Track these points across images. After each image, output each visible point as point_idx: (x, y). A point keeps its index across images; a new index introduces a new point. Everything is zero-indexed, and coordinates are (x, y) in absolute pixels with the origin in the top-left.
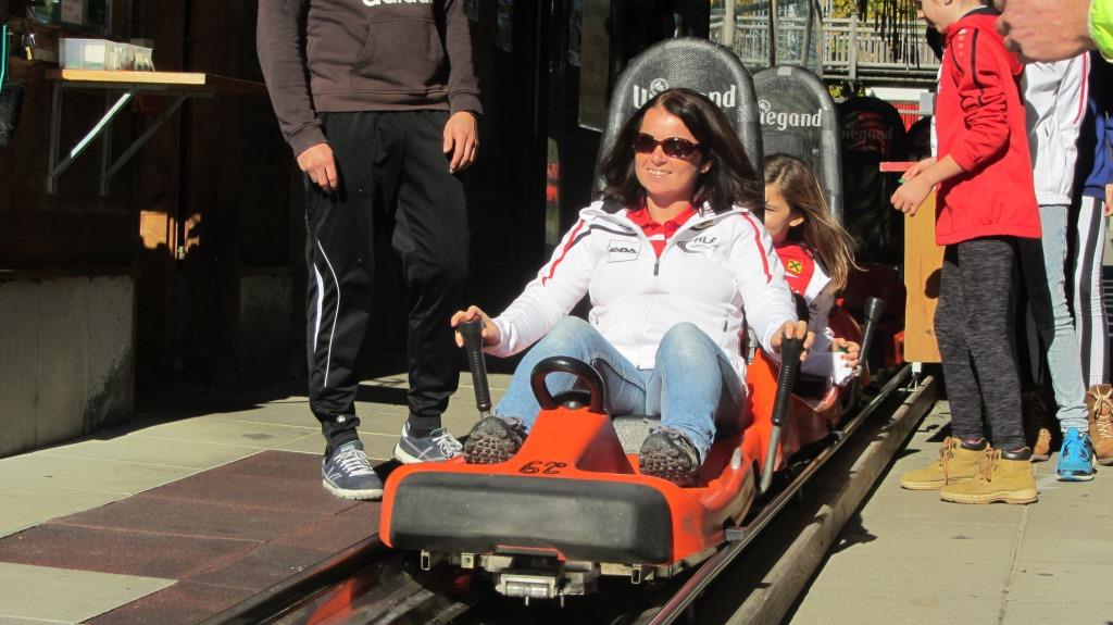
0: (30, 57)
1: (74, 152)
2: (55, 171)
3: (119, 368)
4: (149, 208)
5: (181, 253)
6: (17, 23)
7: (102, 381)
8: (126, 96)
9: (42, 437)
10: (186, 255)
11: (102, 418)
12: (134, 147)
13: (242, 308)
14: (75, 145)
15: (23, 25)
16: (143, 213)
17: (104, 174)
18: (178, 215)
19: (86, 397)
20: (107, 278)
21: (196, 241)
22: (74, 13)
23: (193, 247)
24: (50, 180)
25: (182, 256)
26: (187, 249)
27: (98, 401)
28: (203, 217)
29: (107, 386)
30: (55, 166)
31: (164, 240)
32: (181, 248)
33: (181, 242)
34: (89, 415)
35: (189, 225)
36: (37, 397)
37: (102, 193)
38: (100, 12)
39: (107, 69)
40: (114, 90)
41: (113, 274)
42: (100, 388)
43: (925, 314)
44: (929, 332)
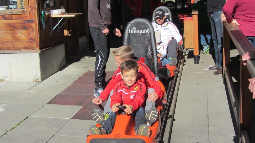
0: (47, 15)
1: (54, 29)
2: (52, 31)
3: (64, 58)
5: (69, 35)
6: (44, 10)
7: (61, 61)
8: (62, 19)
9: (53, 72)
11: (62, 67)
12: (63, 25)
13: (80, 43)
14: (54, 28)
15: (45, 10)
16: (64, 30)
17: (59, 29)
18: (68, 30)
19: (59, 64)
20: (60, 45)
22: (52, 4)
24: (51, 33)
25: (70, 36)
27: (61, 64)
28: (72, 30)
29: (62, 62)
30: (52, 30)
31: (67, 34)
34: (60, 67)
35: (70, 31)
36: (52, 67)
37: (59, 32)
38: (56, 3)
39: (58, 15)
40: (60, 18)
41: (61, 44)
42: (61, 62)
43: (188, 41)
44: (188, 44)
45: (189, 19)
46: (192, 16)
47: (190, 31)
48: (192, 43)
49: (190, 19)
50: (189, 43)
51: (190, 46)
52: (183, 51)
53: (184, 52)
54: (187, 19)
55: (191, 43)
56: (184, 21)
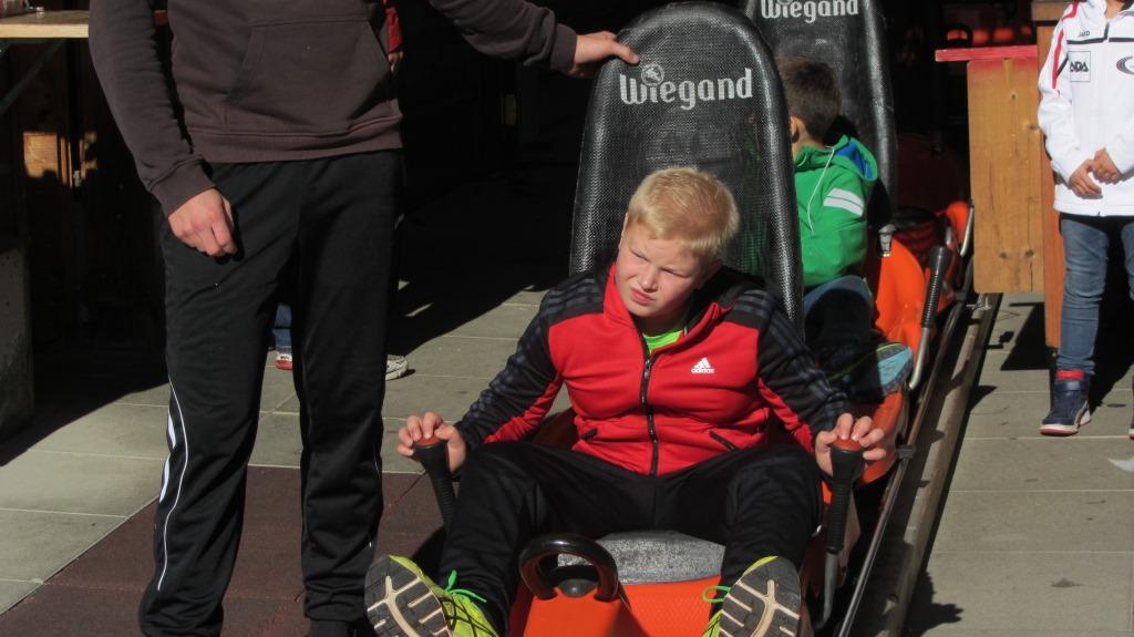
4: (35, 129)
5: (76, 177)
10: (83, 182)
16: (25, 134)
18: (70, 134)
21: (92, 165)
23: (89, 172)
25: (77, 183)
26: (83, 174)
28: (98, 136)
31: (53, 166)
32: (77, 172)
33: (77, 166)
35: (83, 147)
43: (998, 233)
44: (1004, 256)
45: (1007, 64)
46: (1032, 40)
47: (1017, 152)
48: (1030, 253)
49: (1019, 63)
50: (1008, 251)
51: (1018, 271)
52: (970, 312)
53: (975, 315)
54: (997, 63)
55: (1026, 248)
56: (974, 78)
